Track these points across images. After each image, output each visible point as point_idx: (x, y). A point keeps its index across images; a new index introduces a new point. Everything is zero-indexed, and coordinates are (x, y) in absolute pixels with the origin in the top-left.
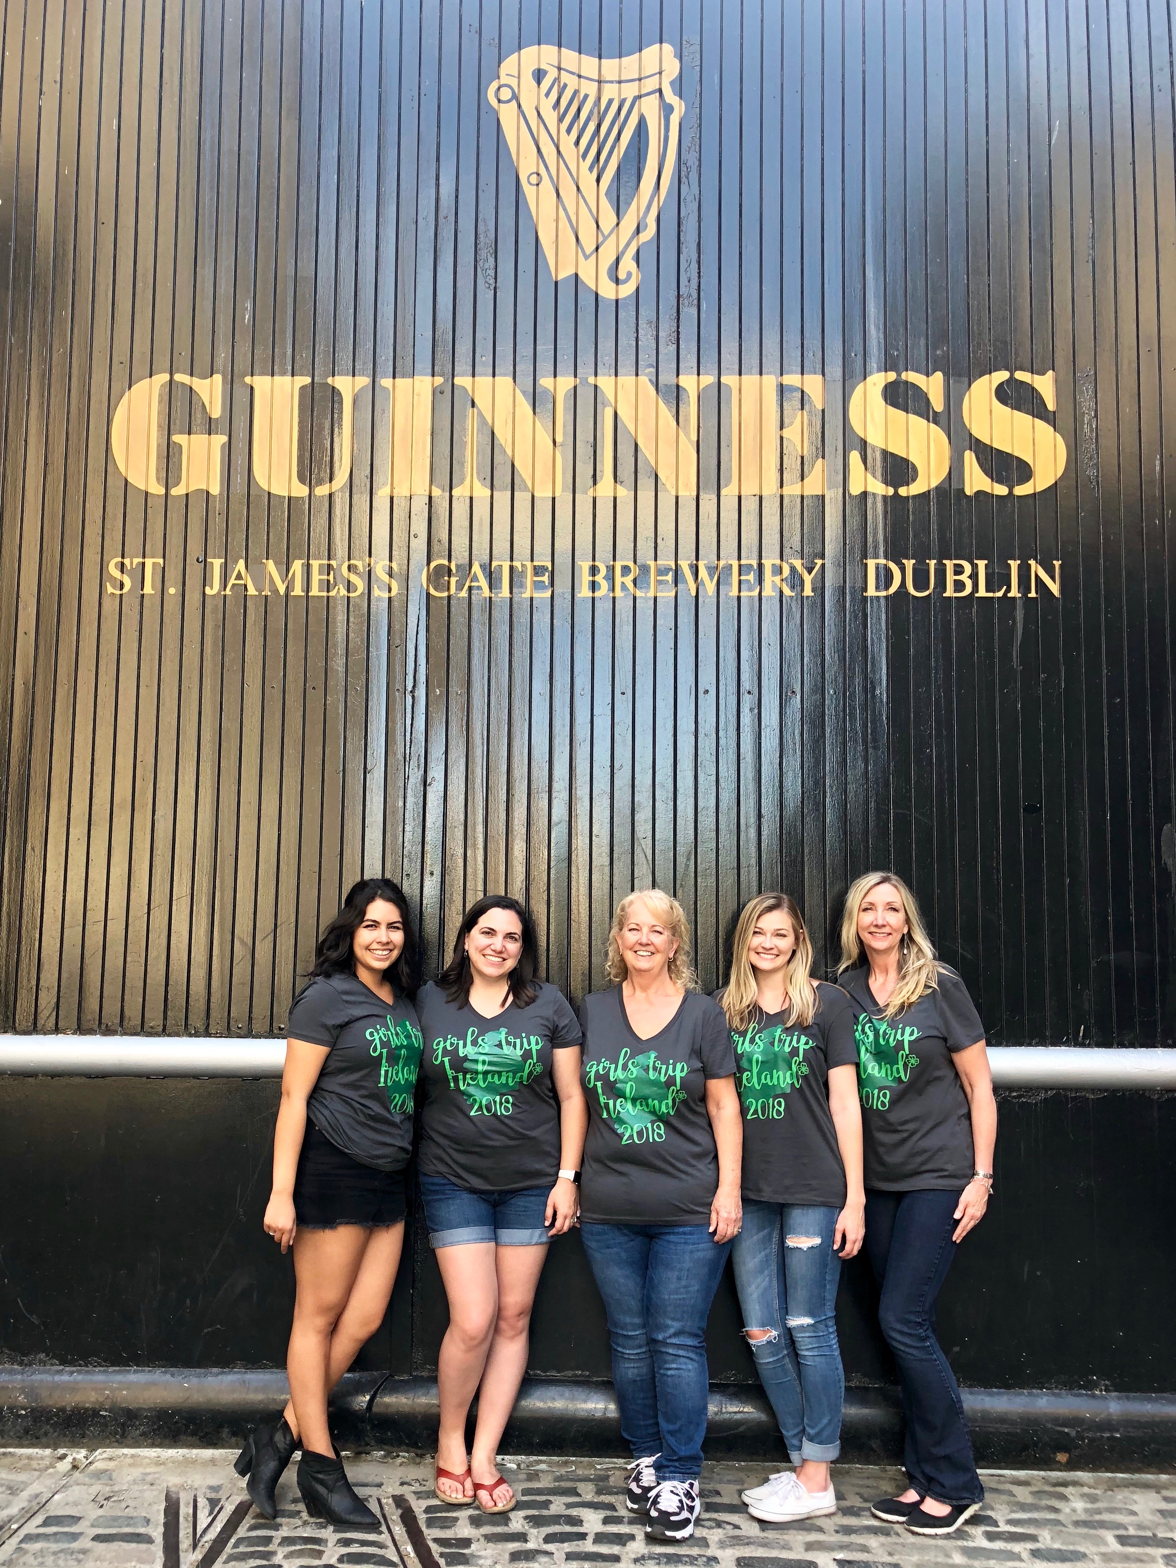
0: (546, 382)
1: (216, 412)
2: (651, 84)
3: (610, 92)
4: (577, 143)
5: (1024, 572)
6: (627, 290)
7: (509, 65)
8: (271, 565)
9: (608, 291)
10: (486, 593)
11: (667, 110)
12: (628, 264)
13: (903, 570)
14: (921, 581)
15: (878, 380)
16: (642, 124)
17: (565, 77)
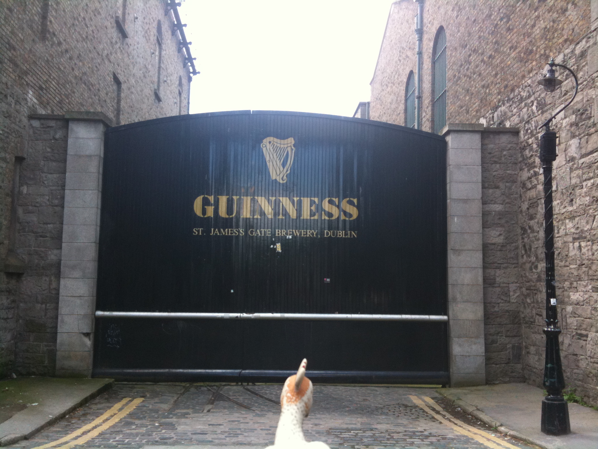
0: (271, 198)
1: (213, 202)
2: (290, 145)
3: (282, 146)
4: (276, 155)
5: (351, 233)
6: (285, 182)
7: (265, 141)
8: (222, 230)
9: (281, 182)
10: (260, 235)
11: (292, 149)
12: (285, 177)
13: (330, 232)
14: (333, 235)
15: (327, 199)
16: (288, 152)
17: (275, 143)
